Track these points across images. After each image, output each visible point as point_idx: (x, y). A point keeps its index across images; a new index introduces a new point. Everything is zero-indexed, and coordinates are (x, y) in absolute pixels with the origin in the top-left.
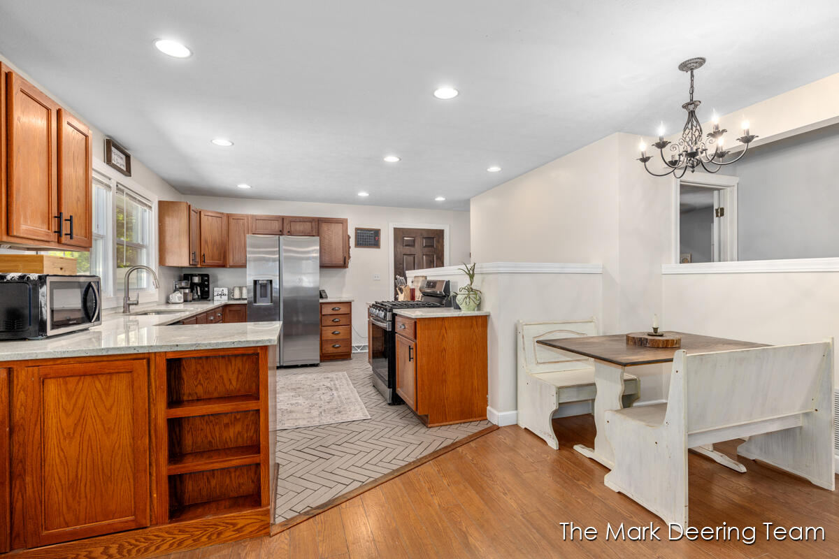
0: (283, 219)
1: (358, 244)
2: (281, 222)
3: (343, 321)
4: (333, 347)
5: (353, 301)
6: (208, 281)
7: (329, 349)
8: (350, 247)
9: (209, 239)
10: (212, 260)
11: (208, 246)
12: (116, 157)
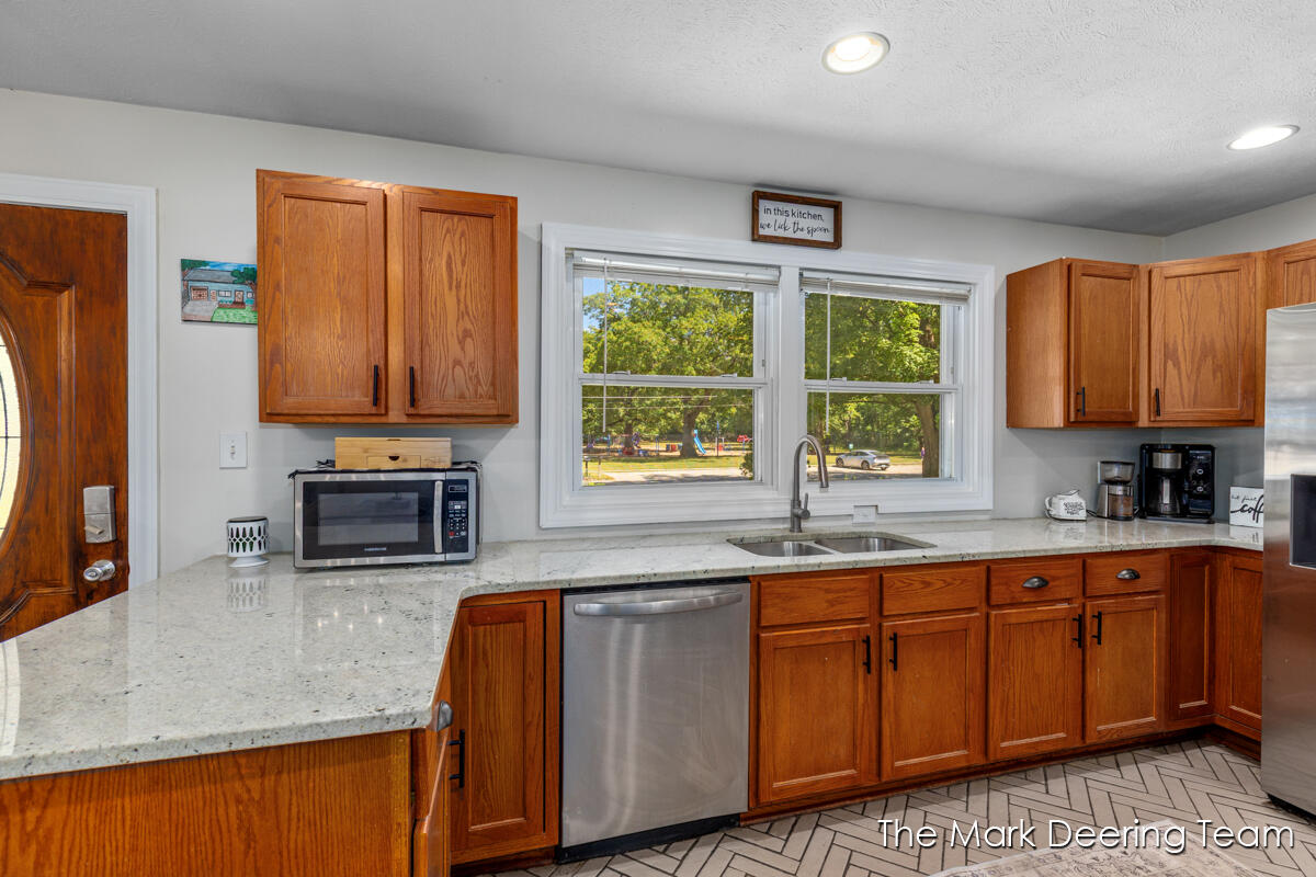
6: (1208, 464)
9: (1184, 344)
10: (1195, 405)
11: (1177, 365)
12: (790, 221)
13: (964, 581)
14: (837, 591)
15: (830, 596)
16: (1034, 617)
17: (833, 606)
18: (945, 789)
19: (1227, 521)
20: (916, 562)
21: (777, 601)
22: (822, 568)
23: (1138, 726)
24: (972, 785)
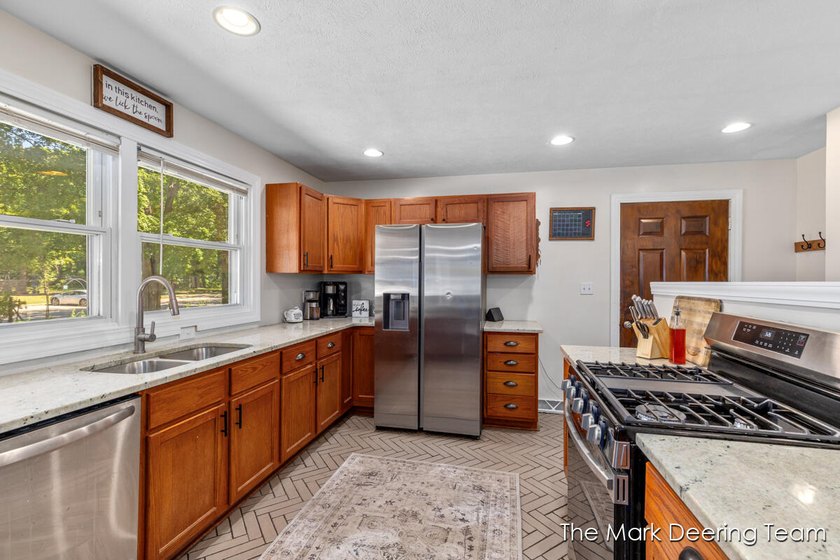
0: (436, 201)
1: (555, 235)
2: (433, 205)
3: (523, 364)
4: (505, 406)
5: (541, 332)
6: (345, 291)
7: (498, 410)
8: (538, 240)
9: (340, 235)
10: (344, 263)
11: (338, 244)
12: (130, 103)
13: (272, 362)
14: (205, 387)
15: (200, 392)
16: (300, 375)
17: (202, 398)
18: (259, 493)
19: (351, 316)
20: (251, 356)
21: (164, 405)
22: (197, 372)
23: (334, 416)
24: (271, 482)
